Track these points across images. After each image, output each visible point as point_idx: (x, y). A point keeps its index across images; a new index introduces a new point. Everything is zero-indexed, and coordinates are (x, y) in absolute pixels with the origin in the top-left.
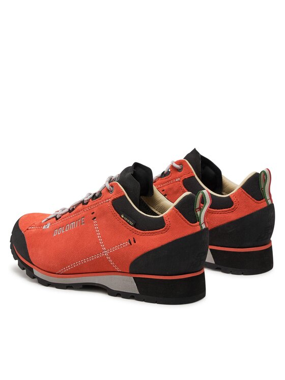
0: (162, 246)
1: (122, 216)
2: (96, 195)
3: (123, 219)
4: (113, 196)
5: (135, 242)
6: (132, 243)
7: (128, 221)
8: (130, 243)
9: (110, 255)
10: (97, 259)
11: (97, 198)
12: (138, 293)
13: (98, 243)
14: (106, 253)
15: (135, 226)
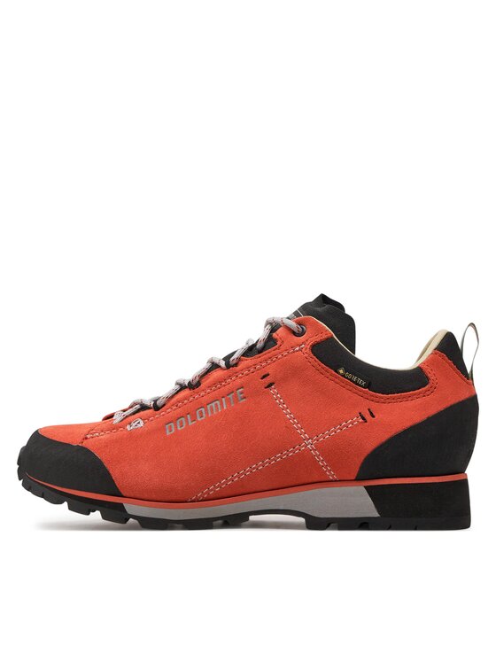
0: (428, 418)
1: (341, 371)
2: (259, 346)
3: (343, 376)
4: (310, 338)
5: (373, 417)
6: (368, 417)
7: (355, 378)
8: (363, 418)
9: (317, 447)
10: (288, 458)
11: (260, 351)
12: (377, 515)
13: (289, 427)
14: (310, 444)
15: (368, 386)
